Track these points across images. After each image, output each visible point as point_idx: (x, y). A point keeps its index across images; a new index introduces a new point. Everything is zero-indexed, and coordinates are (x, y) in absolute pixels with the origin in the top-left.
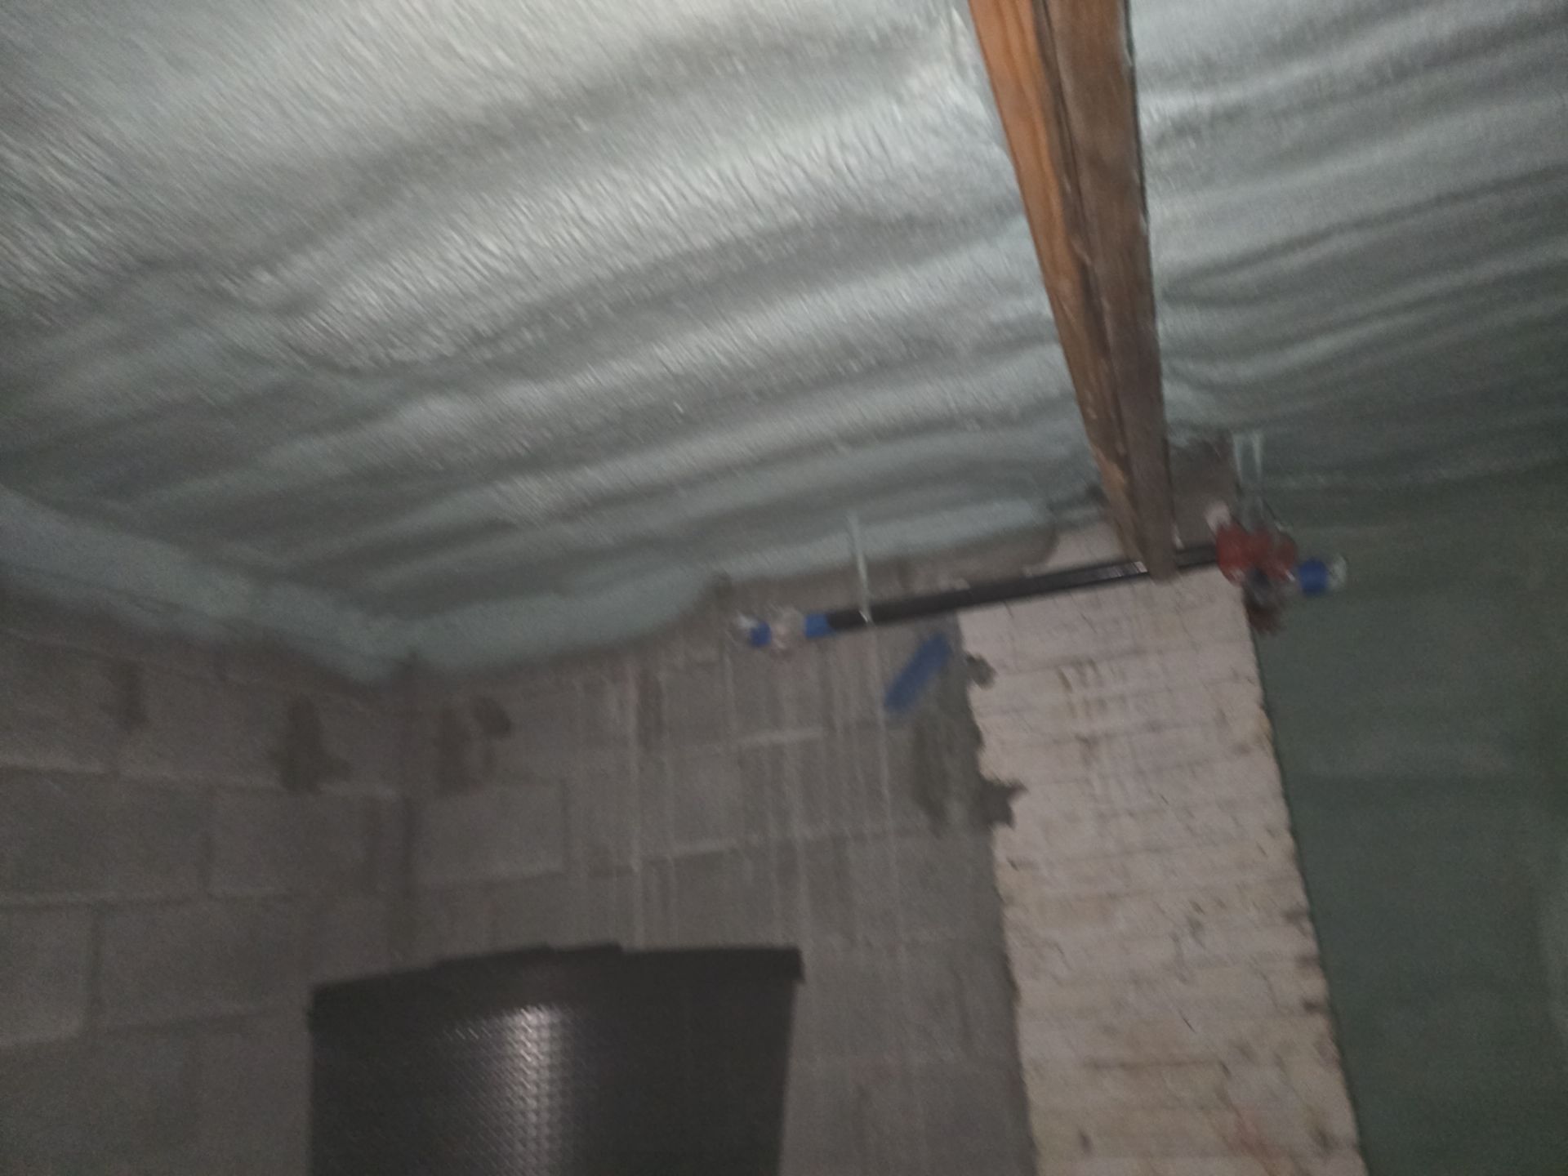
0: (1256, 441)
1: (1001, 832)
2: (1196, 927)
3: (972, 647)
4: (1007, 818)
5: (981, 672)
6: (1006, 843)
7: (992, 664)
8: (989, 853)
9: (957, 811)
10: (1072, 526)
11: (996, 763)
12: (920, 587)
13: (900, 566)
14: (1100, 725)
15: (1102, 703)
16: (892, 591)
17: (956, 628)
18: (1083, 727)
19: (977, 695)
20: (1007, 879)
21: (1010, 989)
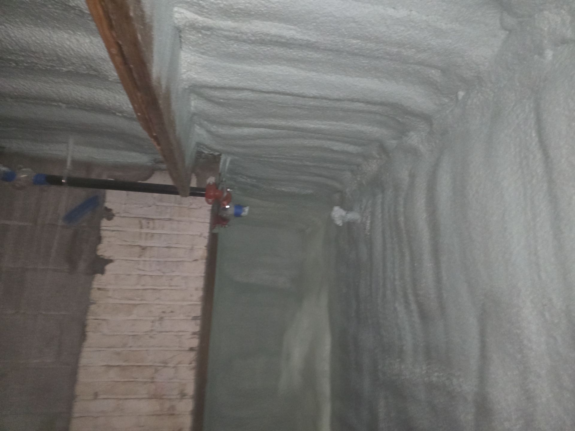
0: (229, 159)
1: (98, 276)
2: (161, 319)
3: (108, 205)
4: (102, 272)
5: (109, 214)
6: (99, 280)
7: (114, 212)
8: (90, 283)
9: (82, 266)
10: (160, 170)
11: (104, 250)
12: (94, 176)
13: (88, 166)
14: (149, 243)
15: (153, 235)
16: (81, 174)
17: (104, 196)
18: (143, 243)
19: (105, 223)
20: (95, 294)
21: (83, 336)
